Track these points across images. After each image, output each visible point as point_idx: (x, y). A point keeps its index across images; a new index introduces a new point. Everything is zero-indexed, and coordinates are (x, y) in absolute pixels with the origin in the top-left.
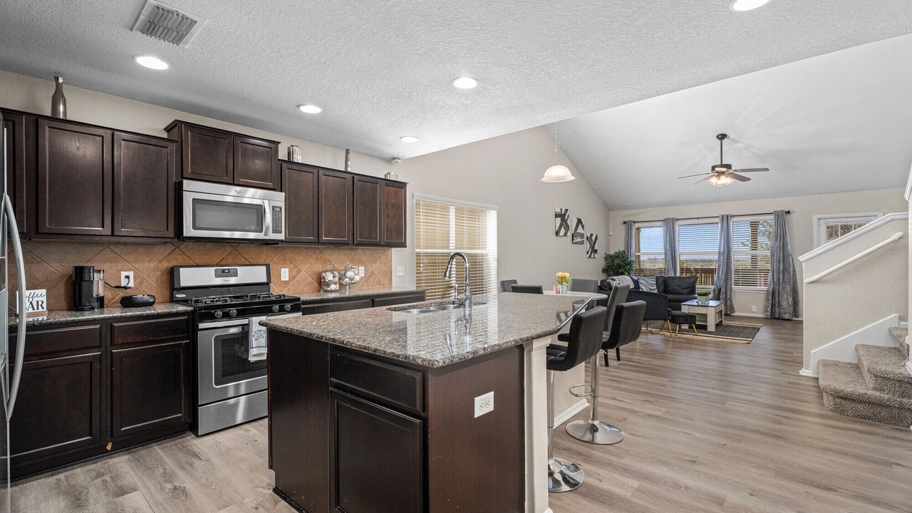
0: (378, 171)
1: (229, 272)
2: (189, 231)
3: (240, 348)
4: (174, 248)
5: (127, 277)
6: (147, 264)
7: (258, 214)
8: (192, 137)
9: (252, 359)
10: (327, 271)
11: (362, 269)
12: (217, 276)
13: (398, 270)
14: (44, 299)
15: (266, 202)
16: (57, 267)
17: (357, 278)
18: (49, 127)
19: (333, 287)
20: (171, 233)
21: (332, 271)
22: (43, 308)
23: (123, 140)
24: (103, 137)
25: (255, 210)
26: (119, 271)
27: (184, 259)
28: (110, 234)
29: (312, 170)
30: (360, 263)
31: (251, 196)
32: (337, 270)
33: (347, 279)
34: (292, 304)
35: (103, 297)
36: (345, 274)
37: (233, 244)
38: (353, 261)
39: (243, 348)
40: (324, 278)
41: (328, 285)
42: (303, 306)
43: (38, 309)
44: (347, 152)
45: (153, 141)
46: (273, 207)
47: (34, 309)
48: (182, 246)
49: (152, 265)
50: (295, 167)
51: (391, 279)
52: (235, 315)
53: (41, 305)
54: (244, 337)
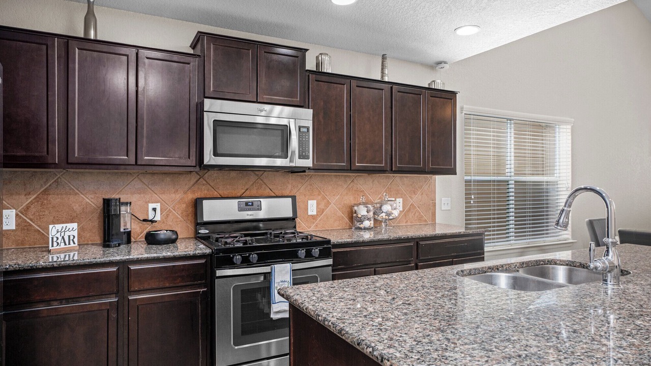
0: (420, 79)
1: (252, 205)
2: (209, 158)
3: (262, 300)
4: (199, 177)
5: (154, 210)
6: (173, 195)
7: (282, 136)
8: (215, 50)
9: (274, 316)
10: (360, 204)
11: (400, 201)
12: (240, 209)
13: (443, 203)
14: (75, 233)
15: (292, 121)
16: (92, 198)
17: (396, 213)
18: (78, 49)
19: (367, 224)
20: (192, 161)
21: (365, 204)
22: (74, 243)
23: (147, 58)
24: (127, 56)
25: (280, 132)
26: (147, 203)
27: (208, 190)
28: (134, 163)
29: (342, 81)
30: (398, 194)
31: (278, 115)
32: (372, 203)
33: (383, 215)
34: (321, 248)
35: (130, 231)
36: (381, 207)
37: (257, 172)
38: (389, 191)
39: (264, 300)
40: (355, 213)
41: (361, 221)
42: (334, 250)
43: (69, 244)
44: (384, 57)
45: (175, 58)
46: (300, 127)
47: (65, 244)
48: (206, 175)
49: (178, 196)
50: (324, 78)
51: (434, 214)
52: (255, 261)
53: (73, 240)
54: (265, 288)
